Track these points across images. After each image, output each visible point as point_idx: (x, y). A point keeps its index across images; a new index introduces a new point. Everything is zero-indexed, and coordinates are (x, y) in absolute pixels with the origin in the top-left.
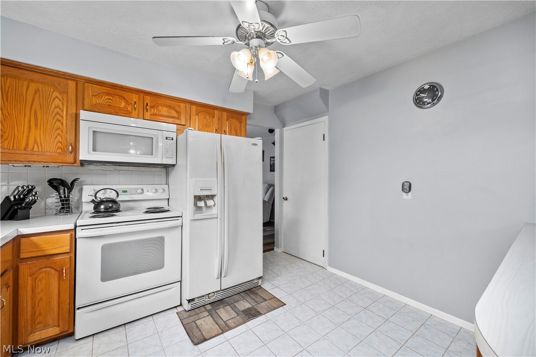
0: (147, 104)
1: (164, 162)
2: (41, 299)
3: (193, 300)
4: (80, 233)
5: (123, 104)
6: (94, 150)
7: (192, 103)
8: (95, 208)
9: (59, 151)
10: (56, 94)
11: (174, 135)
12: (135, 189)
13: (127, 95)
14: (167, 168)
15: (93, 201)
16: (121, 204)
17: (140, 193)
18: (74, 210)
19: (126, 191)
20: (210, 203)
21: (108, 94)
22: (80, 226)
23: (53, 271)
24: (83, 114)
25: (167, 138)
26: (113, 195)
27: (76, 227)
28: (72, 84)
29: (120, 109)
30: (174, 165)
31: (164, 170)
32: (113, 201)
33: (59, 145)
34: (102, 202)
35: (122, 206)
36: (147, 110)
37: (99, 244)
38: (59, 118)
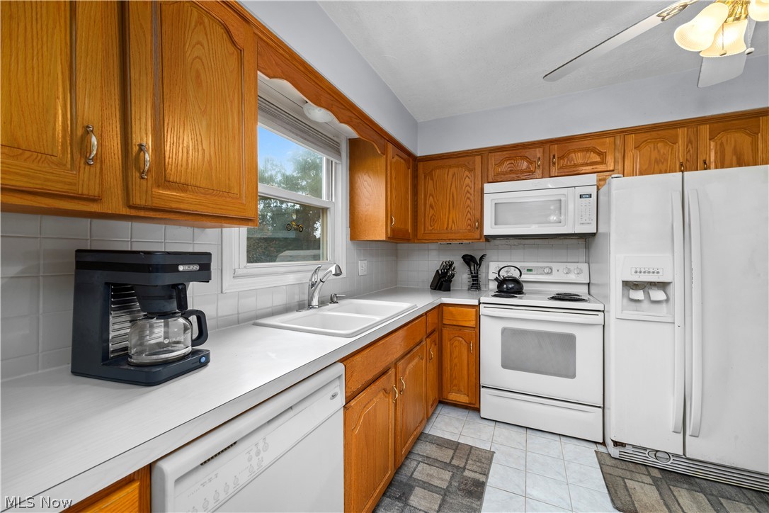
0: (554, 157)
1: (577, 231)
3: (623, 445)
4: (483, 310)
5: (525, 165)
6: (496, 223)
7: (625, 132)
8: (498, 287)
9: (469, 228)
10: (467, 173)
11: (593, 191)
12: (541, 268)
13: (528, 153)
14: (587, 239)
15: (496, 279)
16: (524, 284)
17: (548, 273)
19: (531, 270)
20: (658, 295)
21: (509, 159)
22: (484, 303)
23: (464, 342)
24: (488, 187)
25: (581, 196)
26: (516, 274)
27: (480, 303)
28: (478, 159)
29: (523, 172)
30: (593, 235)
31: (582, 242)
32: (515, 281)
33: (469, 221)
34: (505, 281)
35: (526, 287)
36: (554, 164)
38: (468, 195)
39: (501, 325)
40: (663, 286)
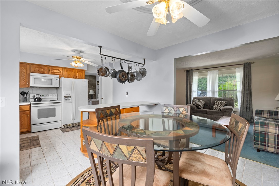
0: (50, 70)
1: (55, 87)
2: (23, 121)
3: (64, 125)
4: (32, 105)
5: (42, 70)
6: (34, 84)
7: (65, 68)
8: (34, 100)
9: (24, 84)
10: (24, 68)
11: (58, 79)
12: (46, 95)
13: (43, 67)
14: (57, 88)
15: (34, 98)
16: (42, 99)
17: (48, 96)
18: (27, 101)
19: (43, 95)
20: (70, 98)
21: (38, 67)
23: (25, 115)
24: (31, 74)
25: (56, 79)
26: (39, 96)
27: (31, 104)
28: (28, 65)
29: (42, 71)
30: (59, 87)
31: (56, 89)
32: (40, 98)
33: (24, 82)
34: (36, 98)
35: (42, 100)
36: (50, 71)
37: (37, 109)
38: (24, 75)
39: (37, 108)
40: (70, 96)
